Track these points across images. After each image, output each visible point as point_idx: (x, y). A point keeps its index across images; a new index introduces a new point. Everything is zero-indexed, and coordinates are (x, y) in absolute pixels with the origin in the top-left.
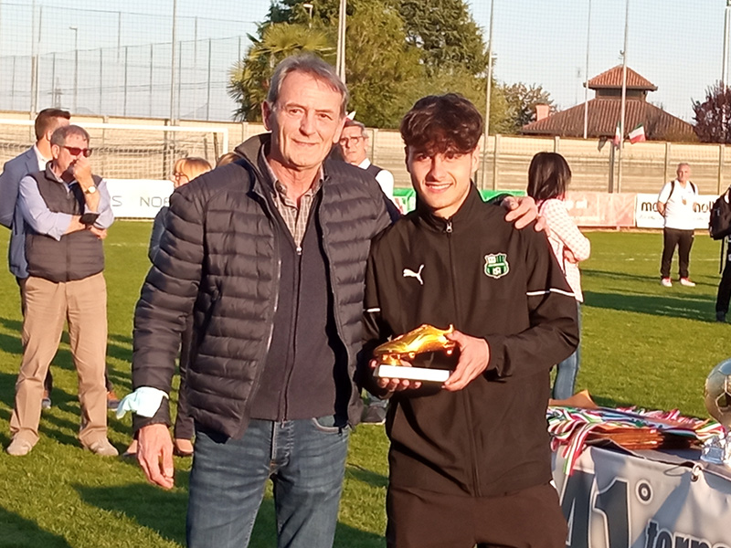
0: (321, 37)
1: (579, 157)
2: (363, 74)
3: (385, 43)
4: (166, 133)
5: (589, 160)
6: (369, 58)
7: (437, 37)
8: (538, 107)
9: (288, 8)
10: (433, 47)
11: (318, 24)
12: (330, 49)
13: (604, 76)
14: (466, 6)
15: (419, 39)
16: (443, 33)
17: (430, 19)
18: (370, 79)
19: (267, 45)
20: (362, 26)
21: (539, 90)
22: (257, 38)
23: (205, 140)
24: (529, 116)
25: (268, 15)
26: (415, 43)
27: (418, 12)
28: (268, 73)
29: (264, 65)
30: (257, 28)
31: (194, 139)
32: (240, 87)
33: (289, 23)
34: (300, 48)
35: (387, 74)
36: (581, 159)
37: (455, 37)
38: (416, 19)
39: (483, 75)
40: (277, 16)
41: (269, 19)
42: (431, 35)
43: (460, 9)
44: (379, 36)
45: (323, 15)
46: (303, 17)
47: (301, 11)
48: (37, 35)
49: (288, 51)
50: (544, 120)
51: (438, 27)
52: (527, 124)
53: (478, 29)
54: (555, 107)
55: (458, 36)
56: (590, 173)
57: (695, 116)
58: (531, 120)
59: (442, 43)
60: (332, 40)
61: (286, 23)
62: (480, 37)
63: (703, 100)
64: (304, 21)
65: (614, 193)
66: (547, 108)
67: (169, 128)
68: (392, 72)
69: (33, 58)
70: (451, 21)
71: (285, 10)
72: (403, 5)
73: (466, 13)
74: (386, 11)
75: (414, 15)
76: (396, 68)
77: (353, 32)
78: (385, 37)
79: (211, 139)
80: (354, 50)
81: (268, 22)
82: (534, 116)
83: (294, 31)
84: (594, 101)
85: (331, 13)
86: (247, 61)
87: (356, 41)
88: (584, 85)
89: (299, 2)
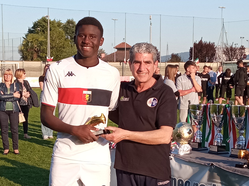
0: (43, 37)
2: (55, 47)
4: (2, 64)
6: (56, 42)
8: (102, 54)
9: (33, 29)
10: (73, 39)
11: (42, 34)
12: (45, 40)
13: (119, 45)
15: (69, 37)
17: (72, 31)
18: (57, 48)
19: (28, 39)
20: (54, 34)
21: (102, 49)
22: (25, 38)
23: (13, 66)
25: (28, 32)
27: (68, 30)
28: (29, 47)
29: (28, 45)
30: (25, 35)
31: (9, 66)
32: (21, 51)
33: (34, 33)
34: (37, 40)
35: (61, 47)
38: (68, 32)
40: (30, 31)
41: (28, 33)
42: (72, 36)
44: (58, 36)
45: (43, 31)
47: (37, 30)
49: (34, 41)
50: (104, 57)
54: (107, 54)
60: (46, 38)
64: (38, 33)
65: (124, 76)
66: (104, 54)
72: (64, 28)
74: (60, 30)
76: (63, 45)
77: (51, 35)
78: (60, 37)
80: (52, 40)
82: (101, 57)
83: (35, 36)
84: (116, 52)
85: (45, 30)
86: (23, 44)
87: (52, 38)
88: (114, 48)
89: (36, 27)
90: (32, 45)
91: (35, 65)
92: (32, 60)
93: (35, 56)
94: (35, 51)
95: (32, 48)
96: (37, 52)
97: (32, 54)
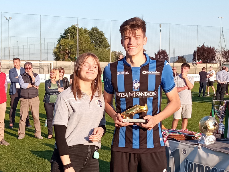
0: (73, 41)
2: (82, 50)
4: (39, 64)
6: (83, 46)
9: (64, 35)
10: (96, 43)
12: (75, 44)
14: (104, 34)
15: (93, 41)
16: (99, 40)
17: (96, 37)
18: (83, 50)
19: (61, 43)
20: (82, 39)
21: (120, 52)
24: (118, 58)
26: (92, 42)
28: (61, 50)
30: (57, 40)
31: (45, 65)
32: (55, 53)
33: (65, 39)
34: (68, 44)
35: (87, 49)
37: (101, 41)
38: (93, 37)
39: (108, 49)
40: (62, 37)
41: (60, 38)
42: (96, 40)
43: (102, 34)
44: (85, 41)
47: (67, 36)
48: (9, 43)
49: (66, 45)
53: (106, 39)
57: (155, 56)
59: (99, 42)
60: (76, 42)
62: (107, 41)
63: (157, 53)
64: (68, 38)
66: (122, 56)
67: (40, 63)
68: (88, 49)
69: (9, 48)
70: (100, 37)
72: (90, 34)
74: (86, 35)
75: (92, 36)
76: (89, 48)
77: (80, 40)
78: (86, 41)
79: (49, 65)
80: (80, 44)
83: (67, 40)
86: (56, 47)
89: (67, 34)
90: (64, 48)
91: (66, 64)
92: (64, 60)
93: (66, 57)
94: (67, 53)
97: (64, 55)
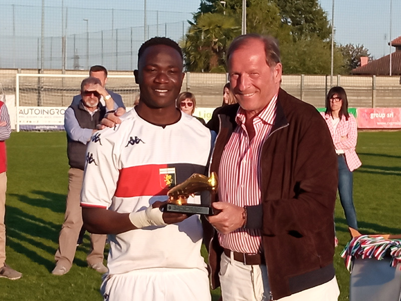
0: (232, 20)
1: (388, 87)
3: (270, 23)
5: (394, 88)
7: (299, 18)
8: (361, 58)
9: (211, 4)
10: (297, 24)
11: (229, 13)
12: (237, 27)
13: (400, 38)
15: (289, 20)
16: (303, 16)
17: (295, 8)
19: (200, 26)
20: (256, 13)
21: (362, 48)
22: (193, 22)
24: (356, 63)
25: (199, 9)
26: (287, 22)
27: (288, 4)
28: (201, 42)
29: (198, 38)
30: (193, 16)
32: (184, 51)
33: (211, 12)
34: (219, 27)
36: (390, 88)
37: (310, 18)
38: (287, 9)
39: (328, 40)
40: (204, 8)
42: (297, 17)
44: (265, 19)
45: (233, 8)
46: (220, 9)
47: (219, 5)
49: (212, 29)
50: (366, 65)
51: (300, 13)
52: (355, 68)
53: (324, 13)
54: (372, 58)
55: (312, 17)
56: (395, 96)
58: (357, 66)
59: (303, 22)
60: (239, 22)
61: (210, 13)
62: (325, 18)
64: (221, 11)
66: (367, 58)
69: (63, 38)
70: (308, 9)
71: (209, 5)
73: (317, 4)
74: (270, 4)
75: (286, 6)
77: (250, 17)
80: (251, 27)
81: (199, 12)
82: (359, 63)
83: (214, 17)
84: (395, 53)
85: (237, 6)
86: (188, 36)
87: (252, 23)
88: (389, 44)
90: (209, 38)
91: (214, 81)
92: (207, 70)
93: (214, 61)
94: (215, 51)
95: (208, 43)
96: (219, 53)
97: (207, 57)
